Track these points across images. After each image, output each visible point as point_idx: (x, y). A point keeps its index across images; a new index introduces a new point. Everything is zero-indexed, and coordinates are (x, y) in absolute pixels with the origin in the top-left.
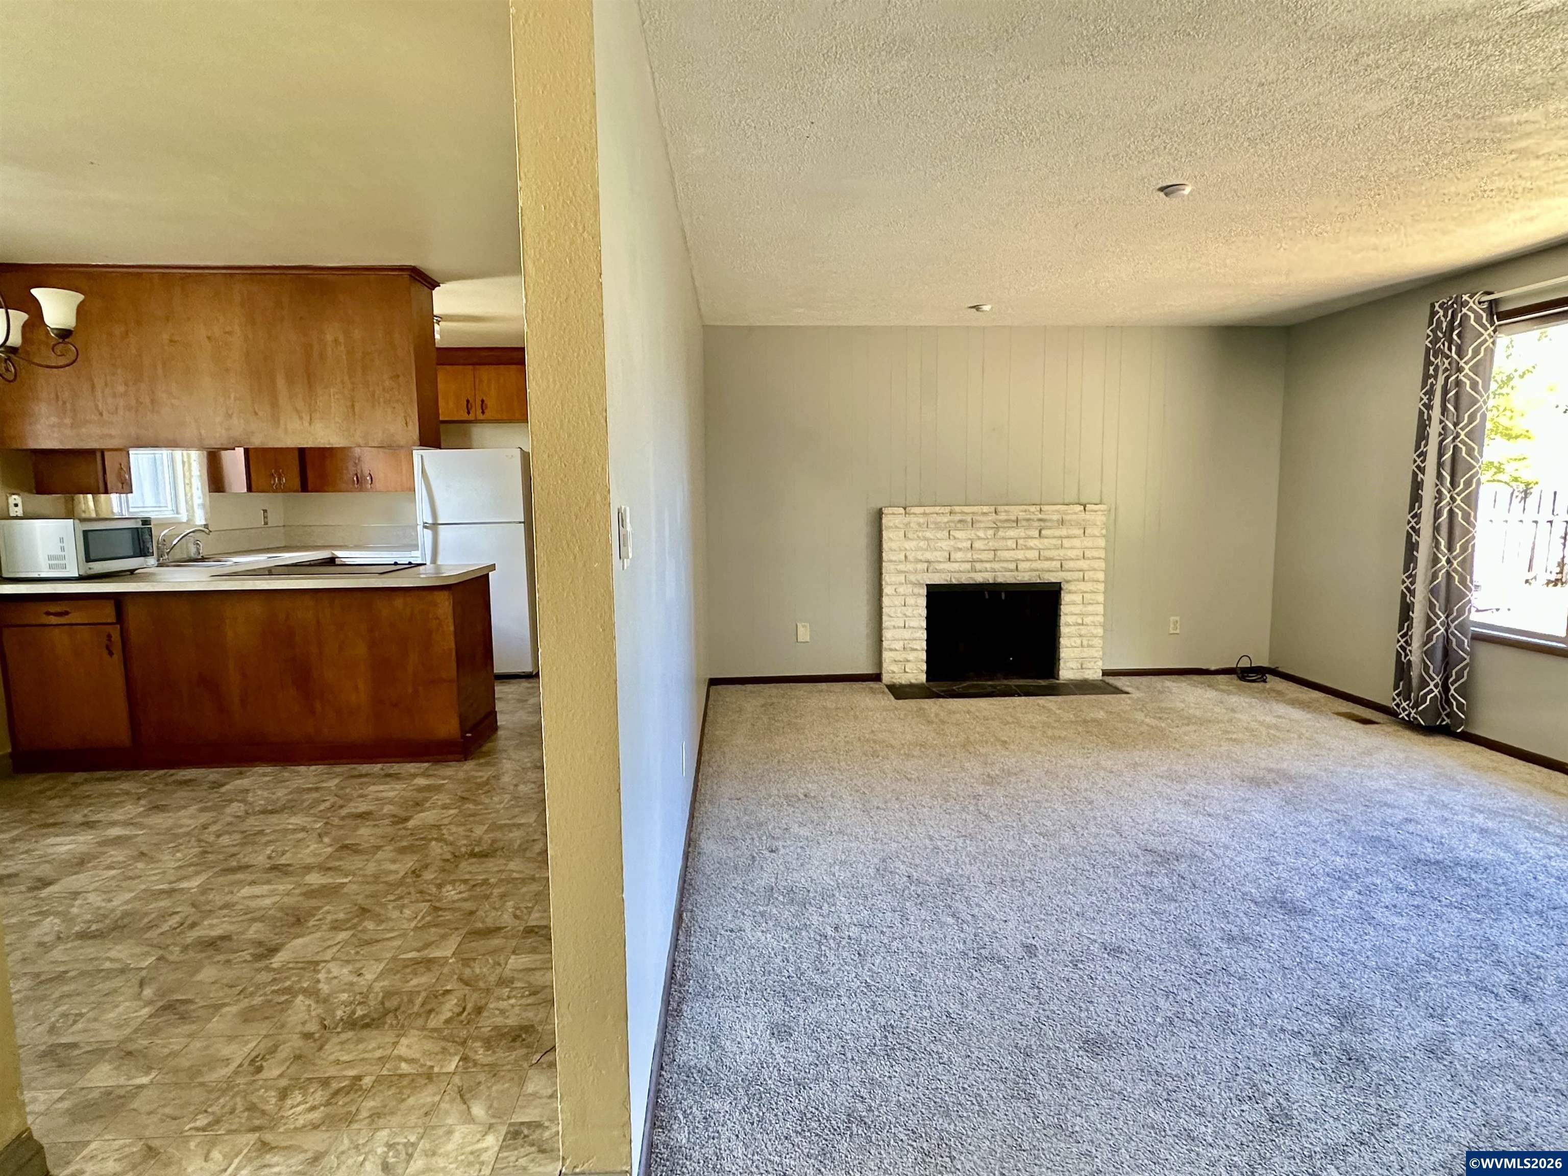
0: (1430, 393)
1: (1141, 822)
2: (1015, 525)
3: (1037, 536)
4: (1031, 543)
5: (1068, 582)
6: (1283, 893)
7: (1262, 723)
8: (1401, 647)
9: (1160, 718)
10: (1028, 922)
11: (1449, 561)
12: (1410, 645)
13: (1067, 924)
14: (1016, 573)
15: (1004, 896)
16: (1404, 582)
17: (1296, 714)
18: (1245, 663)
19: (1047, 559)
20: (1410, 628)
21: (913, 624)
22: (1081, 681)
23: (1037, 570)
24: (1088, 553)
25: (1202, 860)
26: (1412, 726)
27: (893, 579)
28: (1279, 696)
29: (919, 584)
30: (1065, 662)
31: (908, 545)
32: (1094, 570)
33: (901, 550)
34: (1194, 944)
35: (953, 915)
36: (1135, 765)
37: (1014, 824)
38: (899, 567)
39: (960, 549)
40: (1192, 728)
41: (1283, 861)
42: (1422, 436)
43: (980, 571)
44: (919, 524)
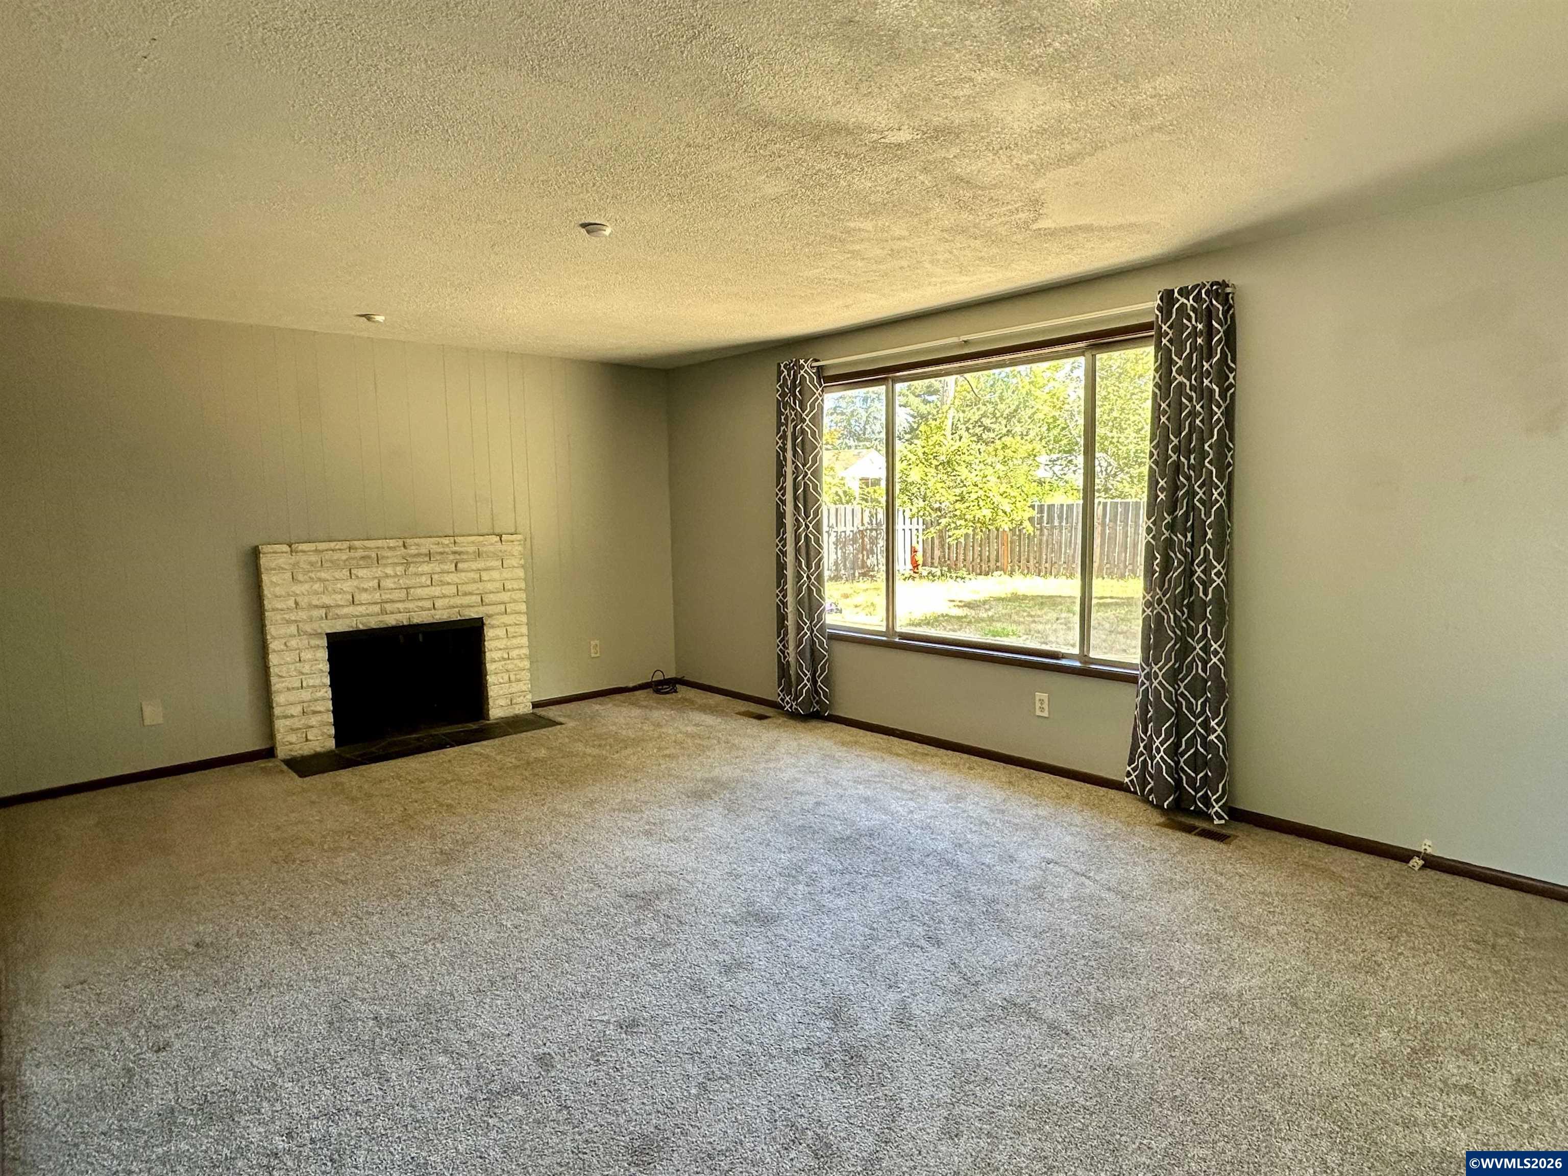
0: (784, 437)
1: (613, 865)
2: (427, 559)
3: (453, 569)
4: (448, 578)
5: (490, 616)
6: (753, 904)
7: (687, 734)
8: (780, 650)
9: (600, 746)
10: (534, 1026)
11: (808, 577)
12: (787, 648)
13: (575, 1012)
14: (433, 612)
15: (499, 1002)
16: (778, 596)
17: (709, 720)
18: (659, 677)
19: (465, 594)
20: (786, 634)
21: (311, 682)
22: (513, 717)
23: (457, 607)
24: (508, 586)
25: (679, 892)
26: (794, 716)
27: (282, 631)
28: (691, 704)
29: (317, 635)
30: (495, 700)
31: (297, 589)
32: (515, 601)
33: (289, 595)
34: (698, 987)
35: (445, 1052)
36: (592, 802)
37: (487, 907)
38: (287, 616)
39: (366, 590)
40: (629, 751)
41: (744, 871)
42: (780, 474)
43: (392, 613)
44: (312, 564)
